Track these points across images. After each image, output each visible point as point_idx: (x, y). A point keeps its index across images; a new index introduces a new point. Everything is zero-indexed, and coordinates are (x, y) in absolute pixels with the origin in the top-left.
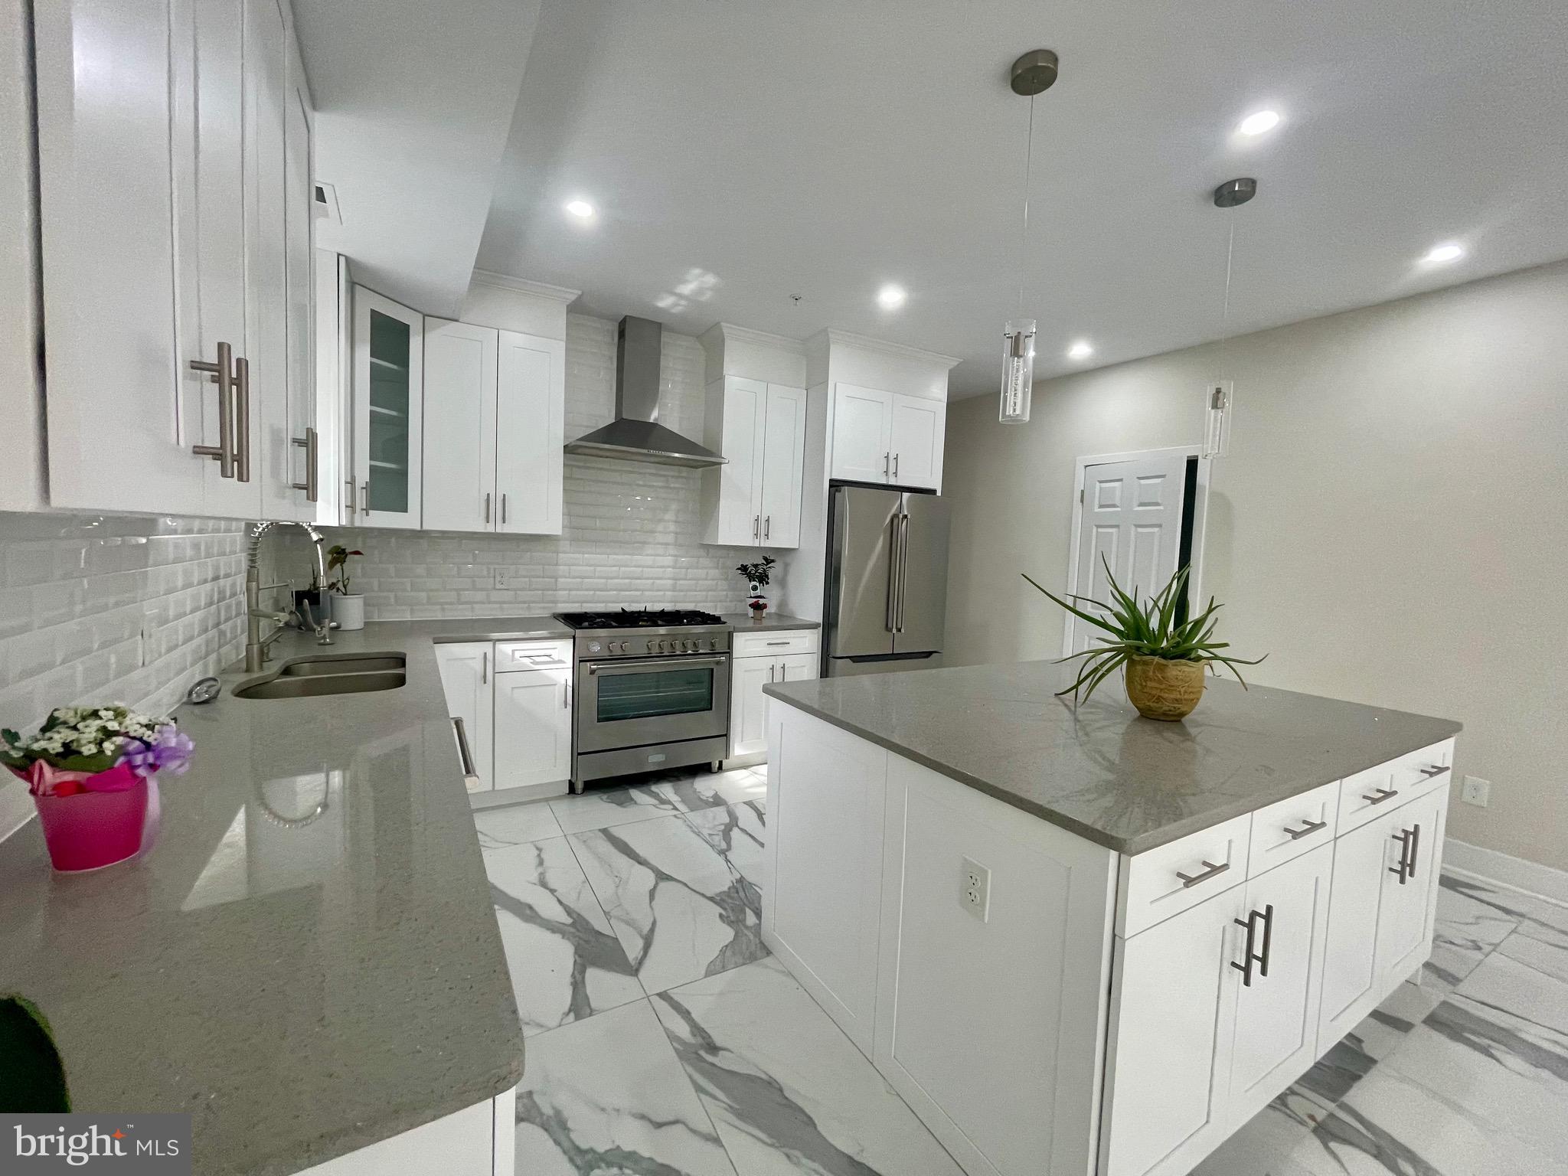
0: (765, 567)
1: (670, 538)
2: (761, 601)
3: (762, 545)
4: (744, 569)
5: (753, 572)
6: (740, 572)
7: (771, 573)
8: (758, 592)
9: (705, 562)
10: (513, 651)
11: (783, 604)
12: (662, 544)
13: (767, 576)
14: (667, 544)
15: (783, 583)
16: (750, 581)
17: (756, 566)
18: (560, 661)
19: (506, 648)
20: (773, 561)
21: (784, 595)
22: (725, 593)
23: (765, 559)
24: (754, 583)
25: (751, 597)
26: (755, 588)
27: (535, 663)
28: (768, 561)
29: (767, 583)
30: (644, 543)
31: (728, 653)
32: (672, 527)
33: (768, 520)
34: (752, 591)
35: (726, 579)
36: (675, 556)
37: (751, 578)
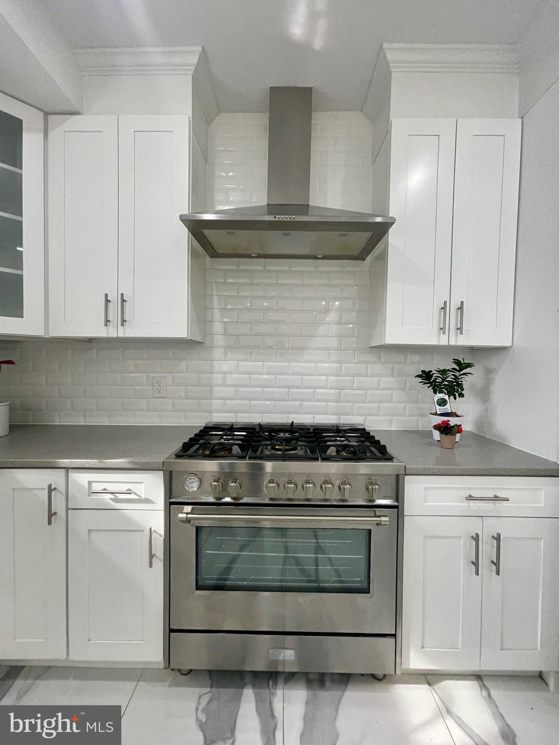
0: (457, 374)
1: (333, 343)
2: (453, 421)
3: (452, 343)
4: (426, 376)
5: (439, 380)
6: (420, 380)
7: (466, 382)
8: (448, 408)
9: (377, 368)
10: (90, 483)
11: (483, 422)
12: (323, 349)
13: (460, 385)
14: (328, 349)
15: (484, 394)
16: (435, 392)
17: (443, 372)
18: (147, 501)
19: (82, 479)
20: (469, 365)
21: (487, 410)
22: (403, 405)
23: (457, 362)
24: (441, 396)
25: (436, 414)
26: (442, 402)
27: (116, 500)
28: (461, 366)
29: (461, 395)
30: (303, 349)
31: (396, 507)
32: (334, 329)
33: (461, 308)
34: (438, 407)
35: (403, 389)
36: (338, 362)
37: (436, 388)
